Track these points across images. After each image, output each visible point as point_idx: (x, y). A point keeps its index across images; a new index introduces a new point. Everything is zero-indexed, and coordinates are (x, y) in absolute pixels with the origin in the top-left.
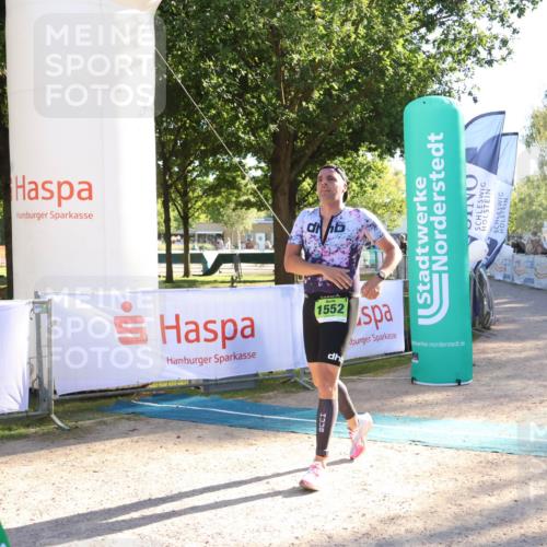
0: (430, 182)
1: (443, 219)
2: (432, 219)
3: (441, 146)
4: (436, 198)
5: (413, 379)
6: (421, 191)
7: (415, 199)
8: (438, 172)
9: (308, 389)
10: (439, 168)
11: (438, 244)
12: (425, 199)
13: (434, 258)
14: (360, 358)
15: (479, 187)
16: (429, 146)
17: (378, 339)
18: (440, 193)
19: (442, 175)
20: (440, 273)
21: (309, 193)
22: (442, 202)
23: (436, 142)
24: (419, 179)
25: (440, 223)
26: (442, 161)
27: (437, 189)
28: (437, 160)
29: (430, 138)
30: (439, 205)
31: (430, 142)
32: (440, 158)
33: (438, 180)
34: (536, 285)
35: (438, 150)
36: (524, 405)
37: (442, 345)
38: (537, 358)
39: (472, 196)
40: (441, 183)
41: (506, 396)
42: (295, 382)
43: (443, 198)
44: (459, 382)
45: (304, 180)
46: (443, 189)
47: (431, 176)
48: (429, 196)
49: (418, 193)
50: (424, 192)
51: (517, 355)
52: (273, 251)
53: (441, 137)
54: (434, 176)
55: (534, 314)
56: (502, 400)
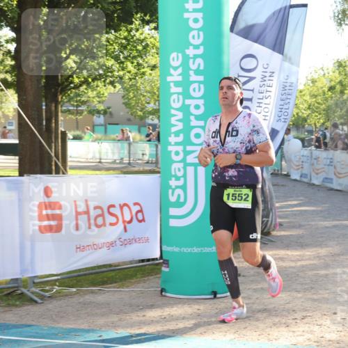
0: (186, 58)
1: (201, 102)
2: (188, 102)
3: (199, 15)
4: (193, 77)
5: (162, 290)
6: (176, 68)
7: (169, 79)
8: (196, 47)
9: (36, 302)
10: (197, 42)
11: (194, 132)
12: (180, 78)
13: (189, 148)
14: (104, 266)
15: (260, 69)
16: (186, 15)
17: (126, 243)
18: (197, 72)
19: (200, 51)
20: (195, 165)
22: (200, 82)
23: (195, 11)
24: (174, 55)
25: (197, 107)
26: (201, 33)
27: (194, 67)
28: (195, 33)
29: (187, 6)
30: (196, 85)
31: (187, 11)
32: (199, 30)
33: (195, 57)
34: (335, 186)
35: (196, 21)
36: (284, 321)
37: (196, 250)
38: (314, 267)
39: (251, 79)
40: (199, 61)
41: (265, 310)
42: (22, 293)
43: (201, 78)
44: (215, 294)
46: (202, 68)
47: (188, 52)
48: (185, 74)
49: (172, 71)
50: (180, 70)
51: (293, 264)
53: (200, 5)
54: (191, 52)
55: (325, 219)
56: (259, 315)
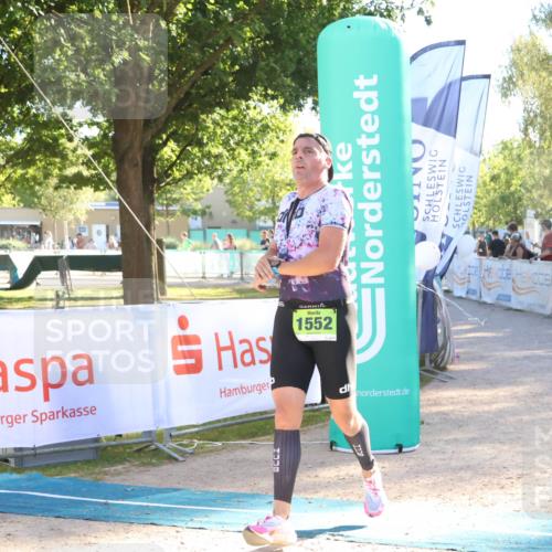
0: (357, 150)
1: (378, 206)
2: (361, 206)
3: (373, 95)
4: (367, 174)
5: (332, 444)
6: (344, 163)
8: (370, 135)
9: (176, 460)
10: (372, 128)
11: (370, 244)
12: (350, 176)
13: (364, 265)
14: (254, 414)
15: (427, 158)
16: (356, 95)
18: (372, 168)
19: (376, 140)
20: (373, 287)
21: (174, 164)
22: (375, 181)
23: (367, 88)
24: (341, 146)
25: (373, 212)
26: (376, 118)
27: (369, 161)
28: (368, 117)
29: (357, 82)
30: (371, 185)
31: (358, 89)
32: (373, 113)
33: (370, 148)
35: (369, 101)
36: (495, 481)
37: (376, 393)
39: (417, 170)
40: (375, 153)
41: (468, 467)
43: (377, 175)
44: (400, 448)
45: (165, 144)
46: (378, 162)
47: (359, 142)
48: (357, 171)
49: (340, 166)
50: (350, 166)
52: (119, 253)
53: (374, 81)
54: (363, 142)
56: (462, 474)
